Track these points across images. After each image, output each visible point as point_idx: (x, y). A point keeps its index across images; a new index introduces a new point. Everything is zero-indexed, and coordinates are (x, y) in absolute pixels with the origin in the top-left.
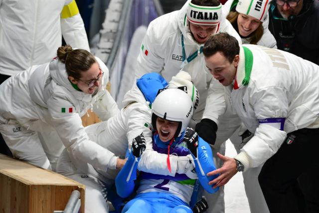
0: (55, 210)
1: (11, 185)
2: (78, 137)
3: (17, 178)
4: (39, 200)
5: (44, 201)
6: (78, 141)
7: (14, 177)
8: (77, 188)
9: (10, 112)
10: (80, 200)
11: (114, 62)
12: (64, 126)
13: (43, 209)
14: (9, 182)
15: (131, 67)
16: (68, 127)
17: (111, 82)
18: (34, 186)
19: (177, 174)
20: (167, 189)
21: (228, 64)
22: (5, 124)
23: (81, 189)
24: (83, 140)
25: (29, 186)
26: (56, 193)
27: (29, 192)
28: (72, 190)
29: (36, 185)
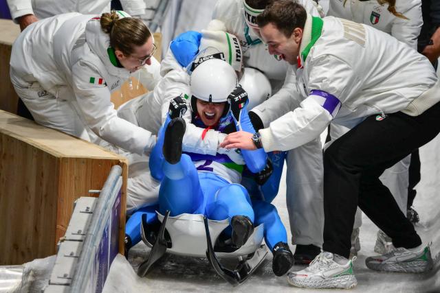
0: (91, 189)
1: (36, 157)
2: (106, 114)
3: (44, 149)
4: (71, 176)
5: (78, 178)
6: (107, 119)
7: (41, 148)
8: (118, 162)
9: (32, 75)
10: (121, 177)
11: (167, 8)
12: (90, 100)
13: (75, 188)
14: (35, 154)
15: (187, 14)
16: (95, 100)
17: (162, 32)
18: (65, 159)
19: (218, 154)
20: (211, 169)
21: (284, 38)
22: (27, 88)
23: (123, 163)
24: (112, 117)
25: (59, 159)
26: (92, 168)
27: (59, 166)
28: (112, 165)
29: (67, 158)
